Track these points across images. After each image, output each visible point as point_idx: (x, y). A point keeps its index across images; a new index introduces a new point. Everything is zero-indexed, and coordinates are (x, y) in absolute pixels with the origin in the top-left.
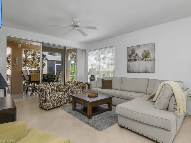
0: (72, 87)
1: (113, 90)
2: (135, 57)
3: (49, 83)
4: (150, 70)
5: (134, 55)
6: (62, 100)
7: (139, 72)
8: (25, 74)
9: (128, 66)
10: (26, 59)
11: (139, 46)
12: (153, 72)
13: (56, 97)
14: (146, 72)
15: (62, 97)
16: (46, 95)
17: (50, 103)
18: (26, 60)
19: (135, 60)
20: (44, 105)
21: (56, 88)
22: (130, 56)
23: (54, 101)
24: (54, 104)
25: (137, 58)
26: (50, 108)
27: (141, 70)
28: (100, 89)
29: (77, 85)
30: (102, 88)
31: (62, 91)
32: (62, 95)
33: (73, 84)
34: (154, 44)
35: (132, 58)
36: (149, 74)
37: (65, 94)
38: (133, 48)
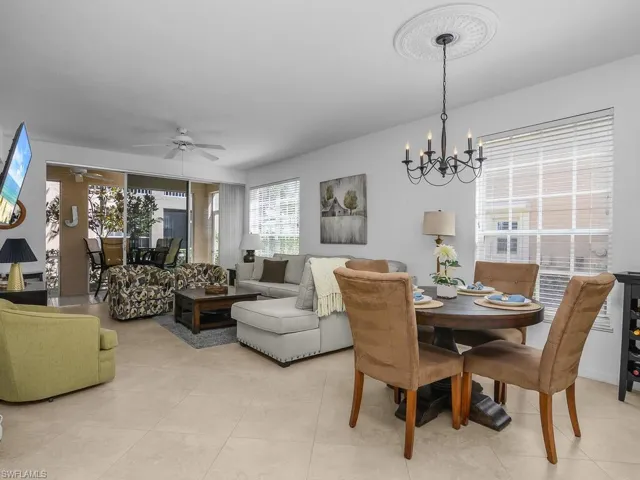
0: (194, 276)
1: (285, 284)
2: (333, 207)
3: (135, 267)
4: (357, 238)
5: (331, 201)
6: (159, 302)
7: (340, 243)
8: (93, 248)
9: (323, 228)
10: (102, 208)
11: (339, 180)
12: (363, 242)
13: (143, 294)
14: (352, 241)
15: (159, 296)
16: (120, 288)
17: (128, 307)
18: (101, 211)
19: (334, 215)
20: (117, 310)
21: (149, 278)
22: (324, 204)
23: (139, 302)
24: (138, 308)
25: (336, 211)
26: (128, 316)
27: (344, 237)
28: (257, 283)
29: (205, 272)
30: (261, 281)
31: (161, 284)
32: (157, 292)
33: (196, 271)
34: (363, 178)
35: (328, 209)
36: (357, 246)
37: (165, 291)
38: (330, 184)
